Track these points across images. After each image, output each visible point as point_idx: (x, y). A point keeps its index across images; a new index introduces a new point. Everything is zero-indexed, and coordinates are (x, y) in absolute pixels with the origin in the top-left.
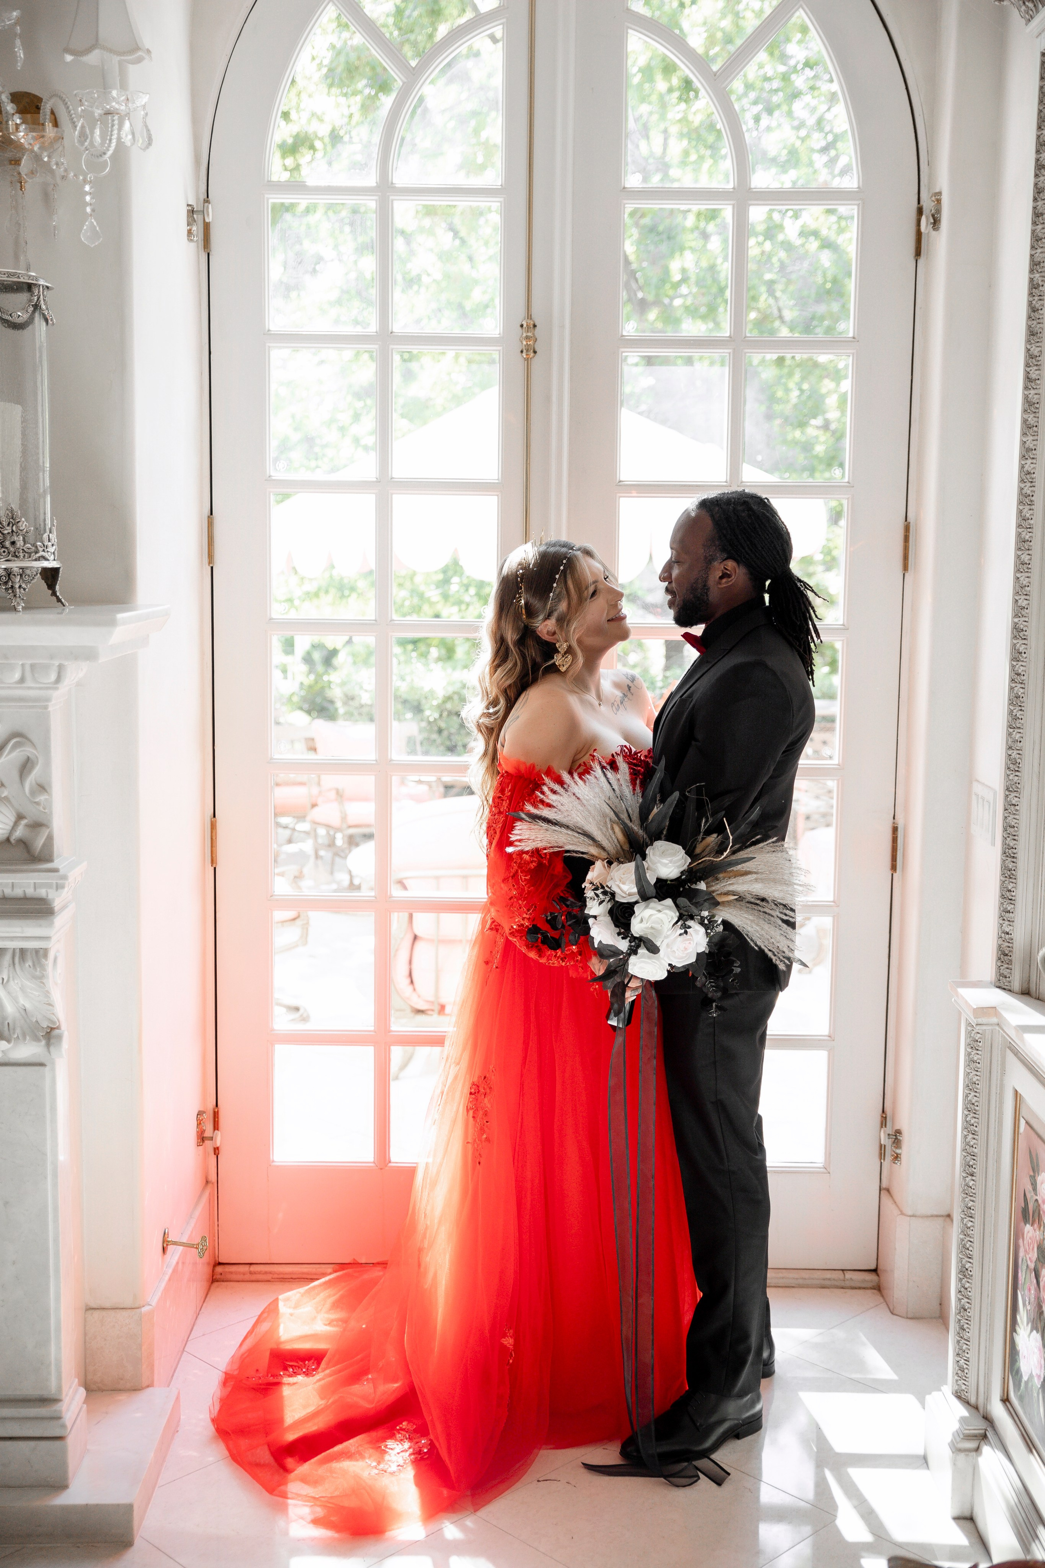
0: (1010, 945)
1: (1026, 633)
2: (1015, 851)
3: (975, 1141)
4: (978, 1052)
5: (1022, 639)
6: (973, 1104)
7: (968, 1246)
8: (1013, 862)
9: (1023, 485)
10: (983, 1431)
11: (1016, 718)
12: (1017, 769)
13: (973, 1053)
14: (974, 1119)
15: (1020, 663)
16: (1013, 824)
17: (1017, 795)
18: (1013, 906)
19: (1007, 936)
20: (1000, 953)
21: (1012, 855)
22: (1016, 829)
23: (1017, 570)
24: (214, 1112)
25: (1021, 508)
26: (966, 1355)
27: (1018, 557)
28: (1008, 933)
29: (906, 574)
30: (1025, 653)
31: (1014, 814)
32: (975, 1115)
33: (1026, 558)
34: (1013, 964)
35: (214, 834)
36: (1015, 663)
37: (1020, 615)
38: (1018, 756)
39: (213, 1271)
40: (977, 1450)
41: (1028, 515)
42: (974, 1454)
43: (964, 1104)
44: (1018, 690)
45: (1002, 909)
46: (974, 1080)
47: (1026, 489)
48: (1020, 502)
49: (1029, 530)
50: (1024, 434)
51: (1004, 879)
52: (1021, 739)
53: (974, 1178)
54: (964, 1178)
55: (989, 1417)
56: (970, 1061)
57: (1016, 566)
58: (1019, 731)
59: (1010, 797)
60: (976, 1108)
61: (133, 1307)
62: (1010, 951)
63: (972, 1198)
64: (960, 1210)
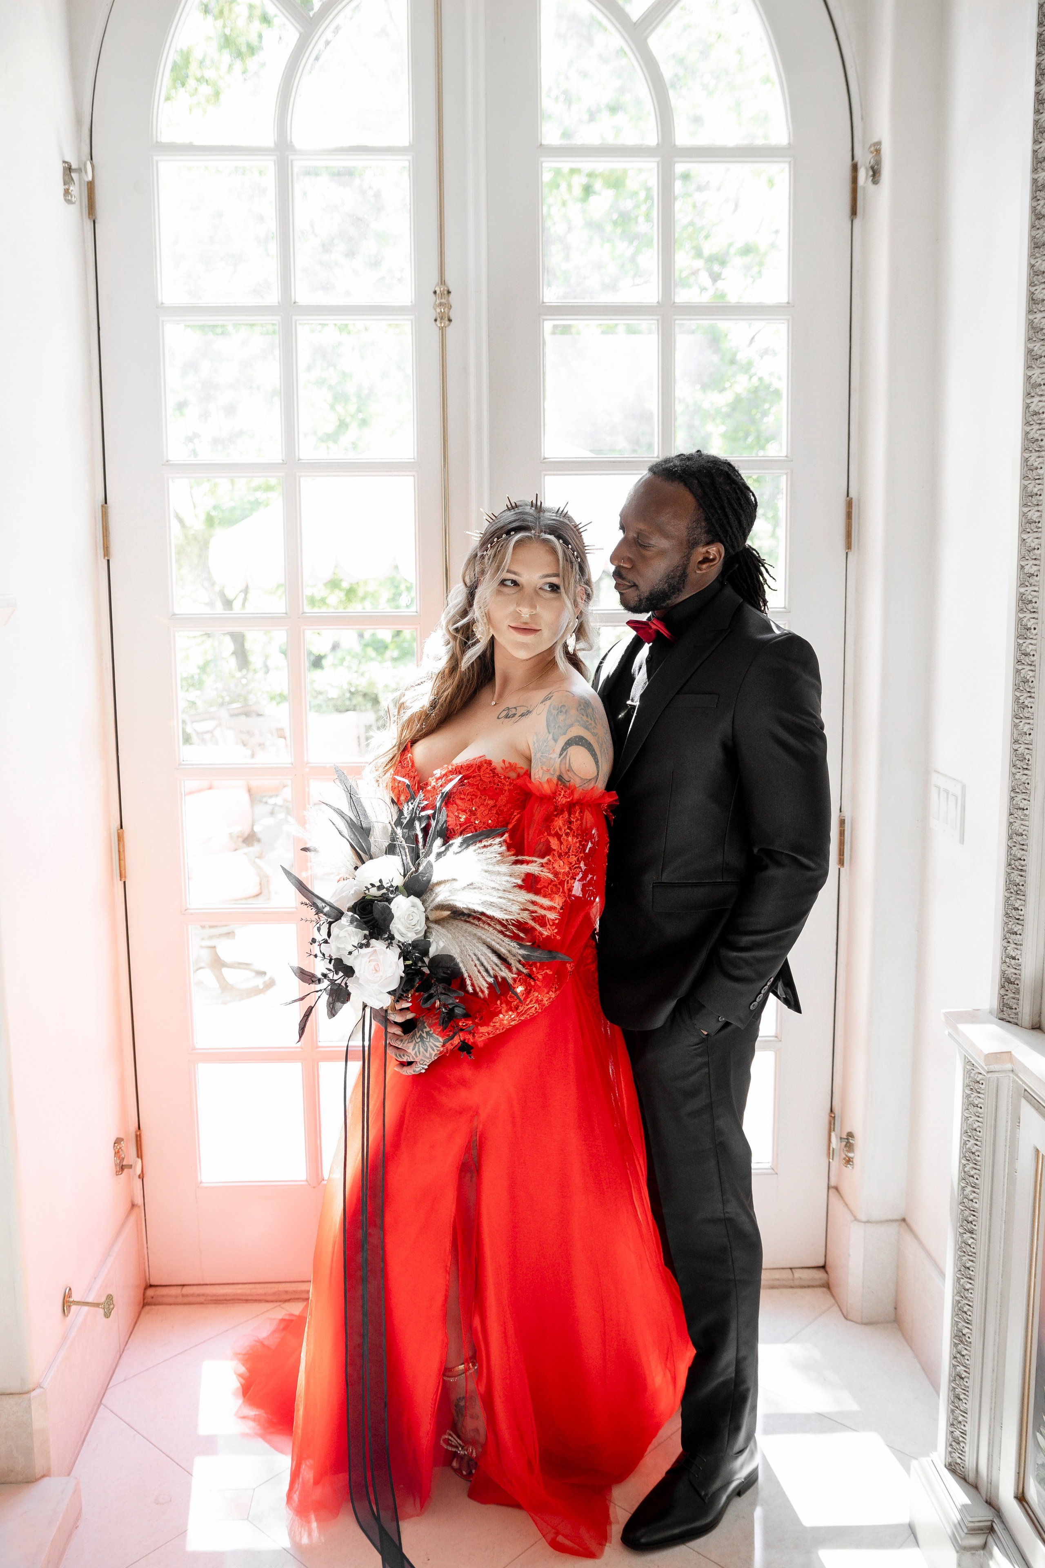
0: (1016, 972)
1: (1036, 605)
2: (1022, 863)
3: (975, 1195)
4: (979, 1095)
5: (1031, 612)
6: (973, 1153)
7: (965, 1309)
8: (1022, 876)
9: (1028, 429)
10: (989, 1523)
11: (1023, 707)
12: (1025, 767)
13: (972, 1096)
14: (974, 1171)
15: (1029, 641)
16: (1021, 831)
17: (1026, 797)
18: (1020, 927)
19: (1013, 962)
20: (1003, 980)
21: (1020, 868)
22: (1024, 837)
23: (1023, 531)
24: (137, 1136)
25: (1027, 455)
26: (962, 1427)
27: (1024, 514)
28: (1014, 958)
29: (849, 554)
30: (1035, 629)
31: (1022, 820)
32: (975, 1166)
33: (1033, 515)
34: (1021, 993)
35: (121, 846)
36: (1021, 641)
37: (1027, 584)
38: (1027, 751)
39: (144, 1294)
40: (984, 1546)
41: (1036, 464)
42: (982, 1552)
43: (961, 1151)
44: (1026, 672)
45: (1006, 929)
46: (975, 1126)
47: (1032, 432)
48: (1025, 449)
49: (1038, 481)
50: (1029, 367)
51: (1008, 895)
52: (1031, 732)
53: (973, 1236)
54: (961, 1234)
55: (993, 1502)
56: (970, 1105)
57: (1021, 524)
58: (1028, 721)
59: (1016, 799)
60: (977, 1158)
61: (21, 1392)
62: (1016, 979)
63: (971, 1258)
64: (956, 1270)
